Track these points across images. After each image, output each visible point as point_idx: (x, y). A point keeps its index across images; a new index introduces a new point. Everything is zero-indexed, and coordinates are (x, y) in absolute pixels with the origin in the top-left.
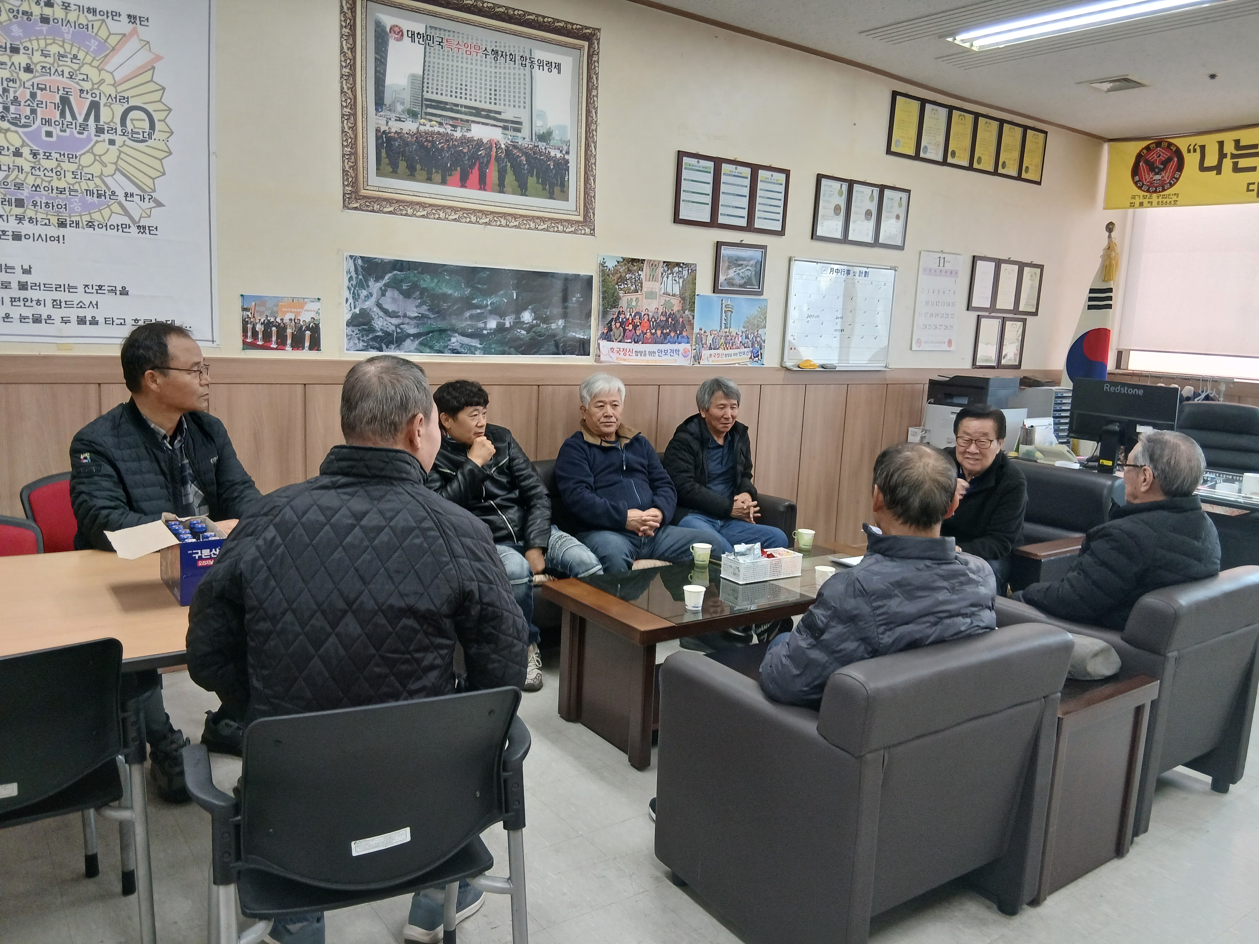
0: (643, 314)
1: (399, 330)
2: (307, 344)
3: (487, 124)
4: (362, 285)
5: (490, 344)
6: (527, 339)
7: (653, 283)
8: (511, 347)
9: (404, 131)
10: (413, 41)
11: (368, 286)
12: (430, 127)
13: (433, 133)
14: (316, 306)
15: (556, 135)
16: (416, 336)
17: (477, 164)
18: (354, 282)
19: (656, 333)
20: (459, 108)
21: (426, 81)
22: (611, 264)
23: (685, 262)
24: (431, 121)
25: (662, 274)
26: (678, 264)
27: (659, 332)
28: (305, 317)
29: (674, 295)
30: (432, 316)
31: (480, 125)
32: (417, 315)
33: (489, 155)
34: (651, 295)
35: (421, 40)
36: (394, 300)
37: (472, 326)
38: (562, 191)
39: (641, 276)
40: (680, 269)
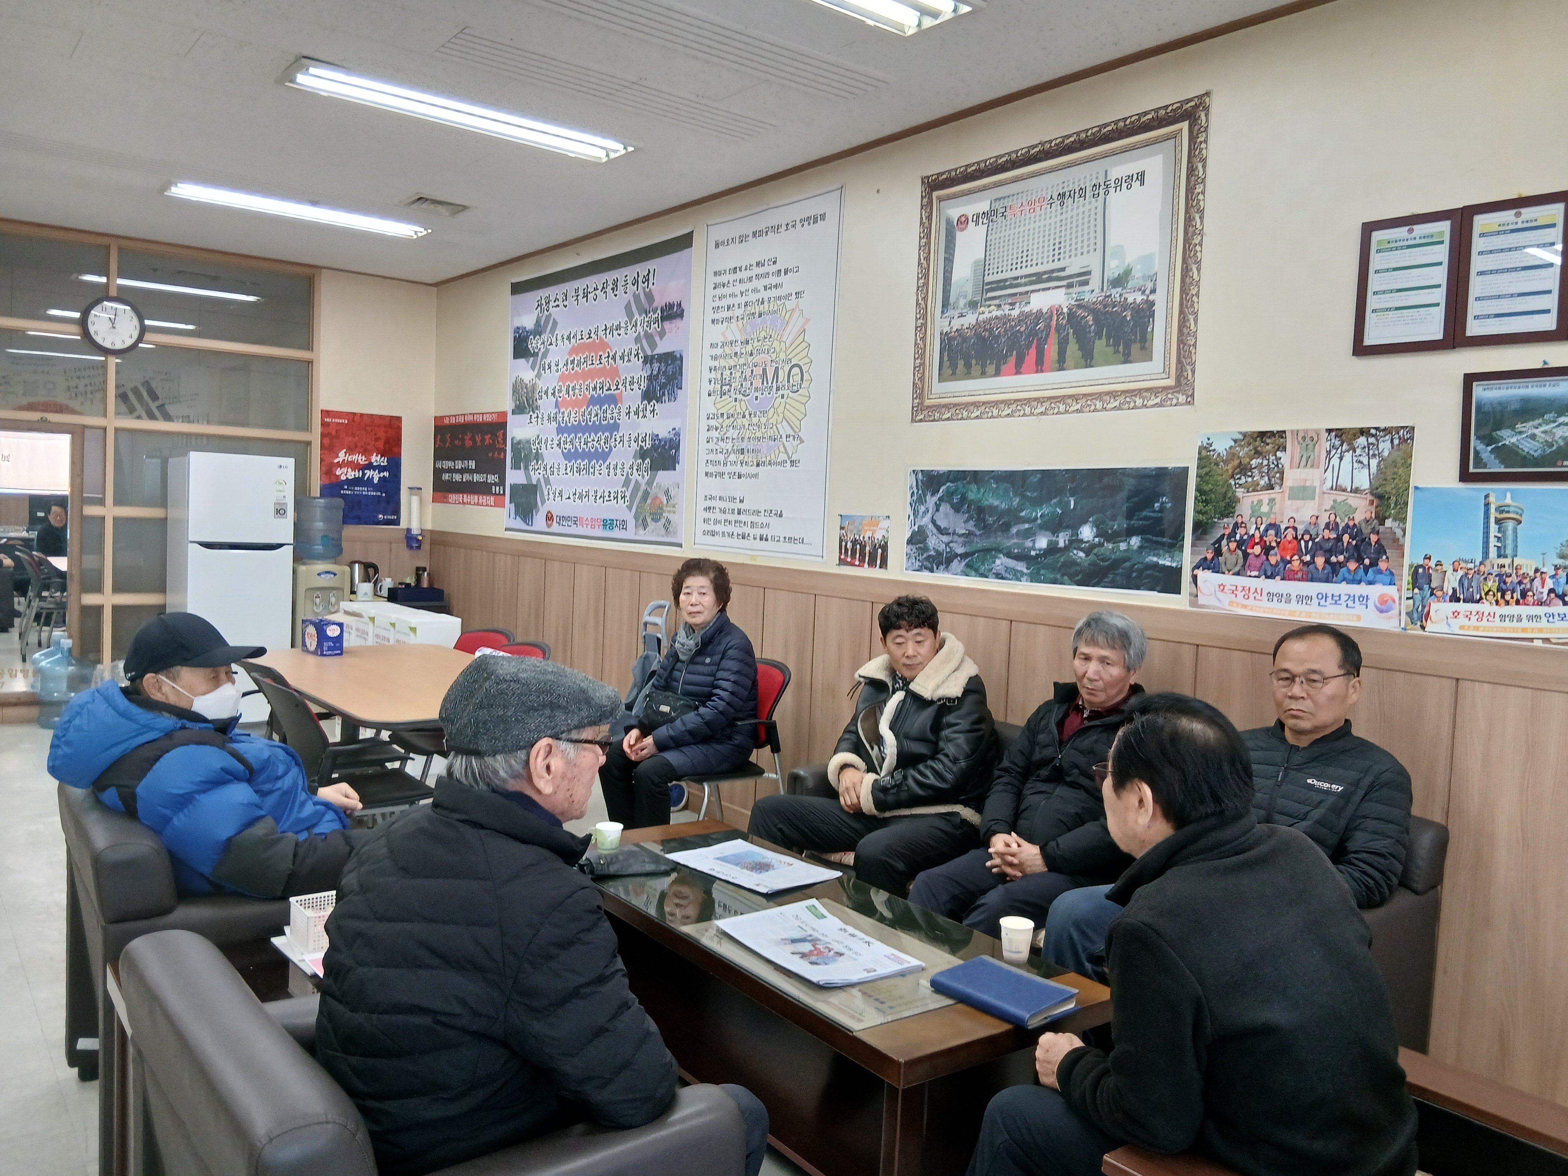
0: (1283, 527)
1: (948, 550)
2: (878, 562)
3: (1049, 289)
4: (921, 500)
5: (1039, 570)
6: (1086, 564)
7: (1309, 471)
8: (1063, 575)
9: (965, 327)
10: (977, 224)
11: (926, 501)
12: (989, 312)
13: (991, 319)
14: (884, 524)
15: (1137, 273)
16: (964, 556)
17: (1035, 341)
18: (915, 498)
19: (1312, 562)
20: (1019, 281)
21: (987, 263)
22: (1221, 446)
23: (1382, 426)
24: (989, 306)
25: (1329, 452)
26: (1364, 432)
27: (1320, 561)
28: (878, 536)
29: (1356, 491)
30: (978, 533)
31: (1041, 293)
32: (964, 531)
33: (1048, 327)
34: (1303, 493)
35: (985, 221)
36: (946, 515)
37: (1018, 545)
38: (1143, 348)
39: (1282, 461)
40: (1372, 440)
